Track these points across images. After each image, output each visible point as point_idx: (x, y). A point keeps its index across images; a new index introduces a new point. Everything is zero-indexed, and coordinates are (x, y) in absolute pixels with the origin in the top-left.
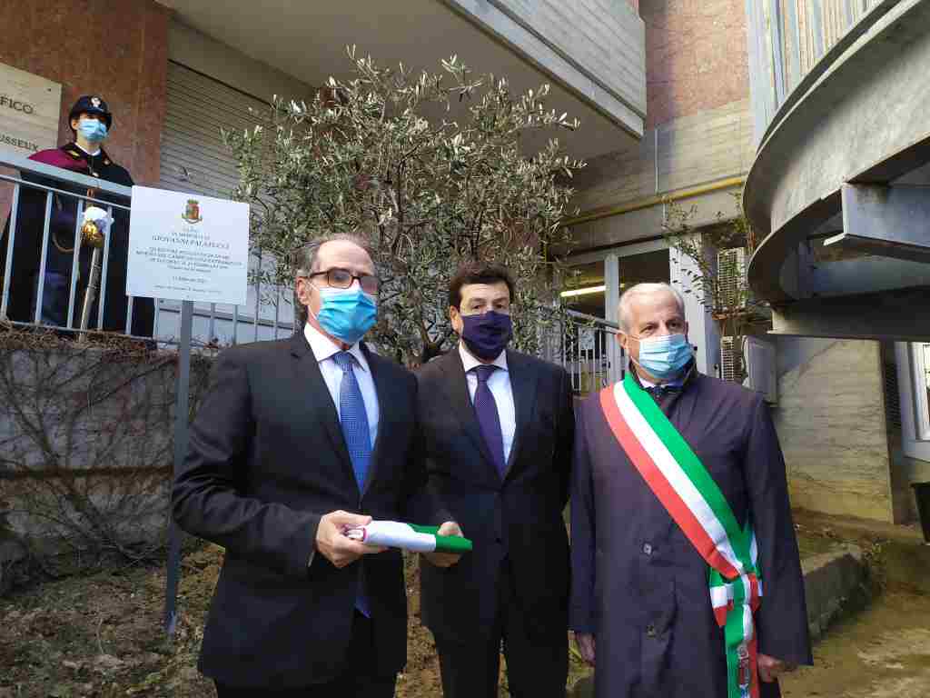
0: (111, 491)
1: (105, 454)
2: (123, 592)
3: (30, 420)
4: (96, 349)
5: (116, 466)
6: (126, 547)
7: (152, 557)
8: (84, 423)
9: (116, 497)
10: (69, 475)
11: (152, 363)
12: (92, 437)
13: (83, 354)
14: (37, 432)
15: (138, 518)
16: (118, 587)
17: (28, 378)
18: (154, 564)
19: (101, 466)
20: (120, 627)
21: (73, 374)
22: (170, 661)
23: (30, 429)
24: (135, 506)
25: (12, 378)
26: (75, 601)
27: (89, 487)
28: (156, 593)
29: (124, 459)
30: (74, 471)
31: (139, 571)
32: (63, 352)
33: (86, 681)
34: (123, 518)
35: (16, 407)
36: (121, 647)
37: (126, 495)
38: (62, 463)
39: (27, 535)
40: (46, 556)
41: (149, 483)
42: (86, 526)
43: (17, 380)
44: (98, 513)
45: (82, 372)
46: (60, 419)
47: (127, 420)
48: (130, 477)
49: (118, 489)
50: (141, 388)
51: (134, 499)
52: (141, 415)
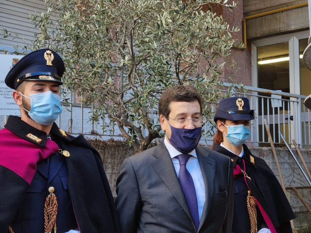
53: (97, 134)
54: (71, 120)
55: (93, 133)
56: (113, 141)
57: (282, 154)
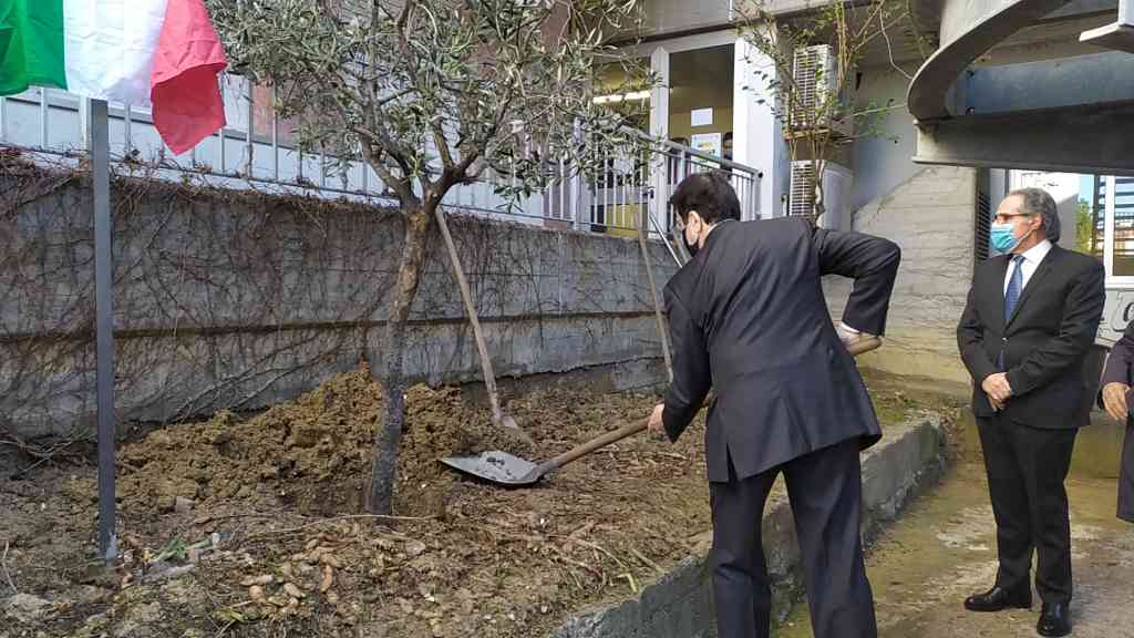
2: (30, 501)
6: (27, 443)
7: (65, 453)
11: (43, 186)
15: (44, 404)
16: (20, 495)
18: (72, 463)
20: (33, 551)
22: (116, 598)
24: (36, 386)
28: (78, 502)
29: (13, 321)
31: (47, 473)
34: (21, 403)
36: (40, 579)
37: (21, 371)
41: (55, 354)
47: (14, 266)
48: (25, 347)
49: (8, 363)
50: (30, 221)
51: (33, 377)
52: (34, 259)
53: (311, 186)
55: (301, 182)
56: (346, 202)
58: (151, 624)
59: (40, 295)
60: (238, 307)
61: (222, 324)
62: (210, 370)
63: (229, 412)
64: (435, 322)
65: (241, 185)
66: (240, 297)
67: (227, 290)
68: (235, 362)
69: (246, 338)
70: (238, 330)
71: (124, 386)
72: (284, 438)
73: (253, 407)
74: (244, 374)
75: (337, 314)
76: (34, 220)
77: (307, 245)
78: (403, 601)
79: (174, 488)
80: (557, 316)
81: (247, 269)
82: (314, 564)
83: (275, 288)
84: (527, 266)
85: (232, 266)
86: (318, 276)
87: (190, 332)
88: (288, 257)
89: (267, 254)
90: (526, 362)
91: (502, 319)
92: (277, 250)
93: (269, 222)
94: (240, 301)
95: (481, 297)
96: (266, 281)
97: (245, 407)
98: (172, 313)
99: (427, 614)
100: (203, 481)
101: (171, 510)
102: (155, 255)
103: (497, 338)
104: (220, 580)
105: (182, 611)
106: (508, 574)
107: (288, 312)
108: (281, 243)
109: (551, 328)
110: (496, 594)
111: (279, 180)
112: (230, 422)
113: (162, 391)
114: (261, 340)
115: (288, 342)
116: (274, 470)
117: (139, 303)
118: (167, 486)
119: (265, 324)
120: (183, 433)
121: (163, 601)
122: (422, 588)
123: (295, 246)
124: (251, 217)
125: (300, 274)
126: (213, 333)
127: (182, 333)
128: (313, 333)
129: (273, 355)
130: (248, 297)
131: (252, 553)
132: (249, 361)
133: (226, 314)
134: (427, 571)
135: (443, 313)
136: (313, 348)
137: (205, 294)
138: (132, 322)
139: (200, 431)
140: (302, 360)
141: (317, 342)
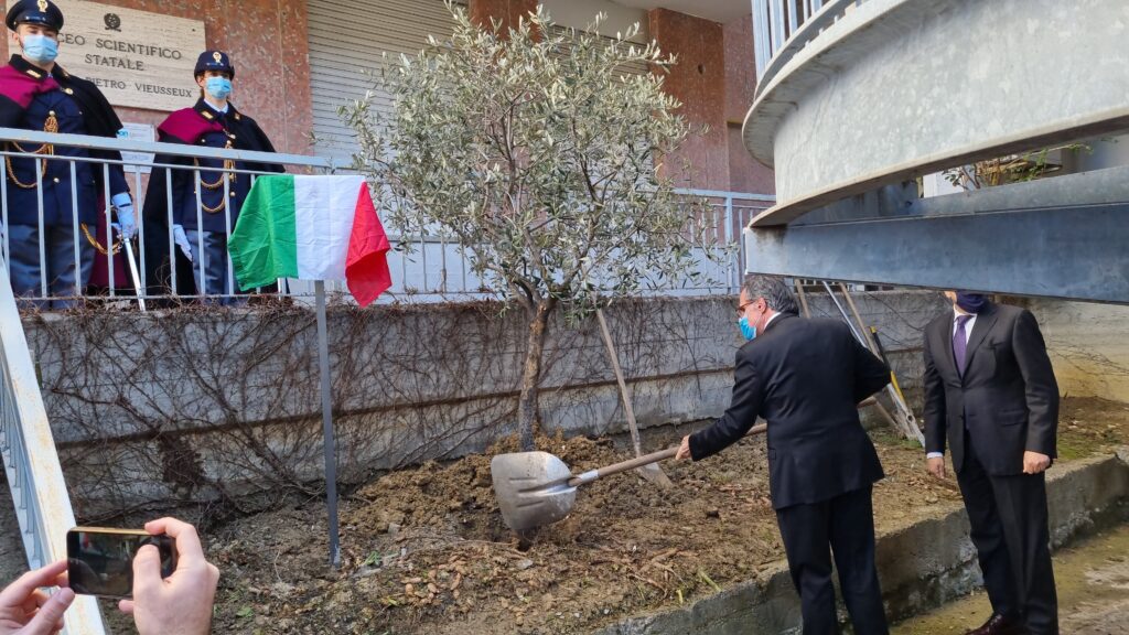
0: (285, 437)
1: (276, 405)
2: (305, 524)
3: (208, 383)
4: (256, 313)
5: (286, 415)
6: (304, 485)
8: (252, 380)
9: (291, 441)
10: (246, 427)
11: (306, 320)
12: (263, 391)
13: (245, 319)
14: (215, 392)
15: (313, 459)
16: (300, 520)
17: (202, 347)
19: (273, 416)
20: (298, 557)
21: (239, 338)
23: (209, 391)
24: (308, 449)
25: (188, 347)
26: (265, 534)
27: (265, 436)
29: (292, 408)
30: (250, 422)
31: (317, 505)
32: (227, 319)
33: (264, 603)
34: (299, 460)
35: (195, 372)
36: (297, 574)
37: (299, 439)
38: (240, 417)
39: (219, 480)
40: (238, 496)
41: (318, 428)
42: (267, 468)
43: (192, 349)
44: (276, 458)
45: (247, 335)
46: (233, 379)
47: (292, 373)
48: (300, 423)
49: (291, 435)
50: (299, 344)
51: (306, 443)
52: (302, 367)
53: (489, 291)
54: (444, 270)
55: (482, 290)
57: (818, 304)
58: (345, 603)
59: (307, 391)
60: (437, 386)
61: (426, 399)
62: (420, 431)
63: (432, 462)
64: (597, 385)
65: (437, 299)
66: (438, 381)
67: (429, 376)
68: (438, 426)
69: (445, 408)
70: (439, 403)
71: (363, 446)
72: (471, 480)
73: (453, 457)
74: (445, 433)
75: (512, 385)
76: (302, 342)
77: (487, 337)
78: (503, 599)
79: (388, 517)
80: (714, 371)
81: (442, 360)
82: (450, 572)
83: (464, 372)
84: (681, 332)
85: (431, 358)
86: (497, 359)
87: (405, 406)
88: (473, 347)
89: (457, 347)
90: (685, 411)
91: (659, 378)
92: (464, 344)
93: (457, 324)
94: (440, 382)
95: (638, 360)
96: (457, 366)
97: (447, 457)
98: (392, 395)
99: (516, 609)
100: (409, 512)
101: (385, 531)
102: (379, 356)
103: (656, 393)
104: (390, 579)
105: (363, 598)
106: (590, 585)
107: (474, 388)
108: (466, 338)
109: (708, 382)
110: (572, 599)
111: (468, 290)
112: (433, 469)
113: (388, 448)
114: (456, 408)
115: (475, 408)
116: (459, 504)
117: (369, 390)
118: (385, 516)
119: (458, 396)
120: (400, 477)
121: (355, 590)
122: (518, 592)
123: (477, 339)
124: (443, 321)
125: (482, 359)
126: (421, 406)
127: (399, 408)
128: (494, 401)
129: (464, 419)
130: (444, 380)
131: (415, 562)
132: (448, 424)
133: (428, 393)
134: (526, 581)
135: (603, 377)
136: (496, 412)
137: (414, 381)
138: (366, 403)
139: (410, 476)
140: (488, 421)
141: (499, 408)
